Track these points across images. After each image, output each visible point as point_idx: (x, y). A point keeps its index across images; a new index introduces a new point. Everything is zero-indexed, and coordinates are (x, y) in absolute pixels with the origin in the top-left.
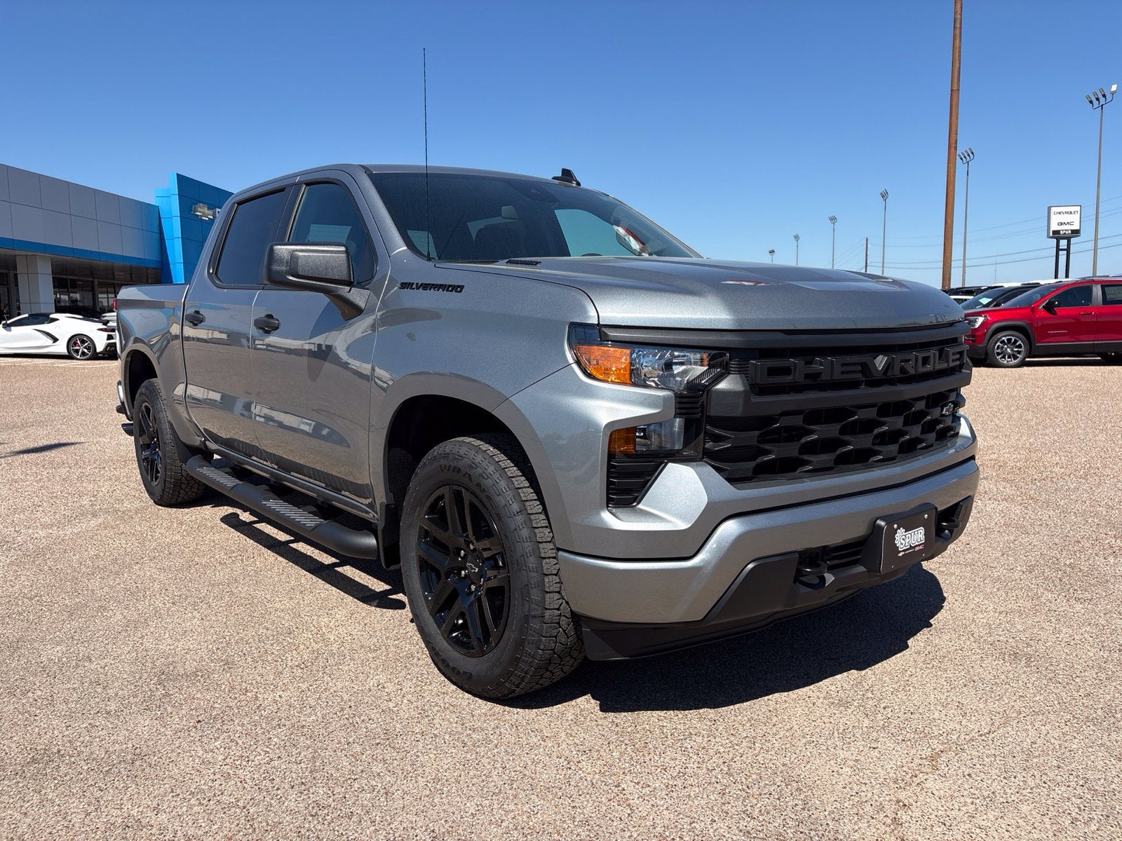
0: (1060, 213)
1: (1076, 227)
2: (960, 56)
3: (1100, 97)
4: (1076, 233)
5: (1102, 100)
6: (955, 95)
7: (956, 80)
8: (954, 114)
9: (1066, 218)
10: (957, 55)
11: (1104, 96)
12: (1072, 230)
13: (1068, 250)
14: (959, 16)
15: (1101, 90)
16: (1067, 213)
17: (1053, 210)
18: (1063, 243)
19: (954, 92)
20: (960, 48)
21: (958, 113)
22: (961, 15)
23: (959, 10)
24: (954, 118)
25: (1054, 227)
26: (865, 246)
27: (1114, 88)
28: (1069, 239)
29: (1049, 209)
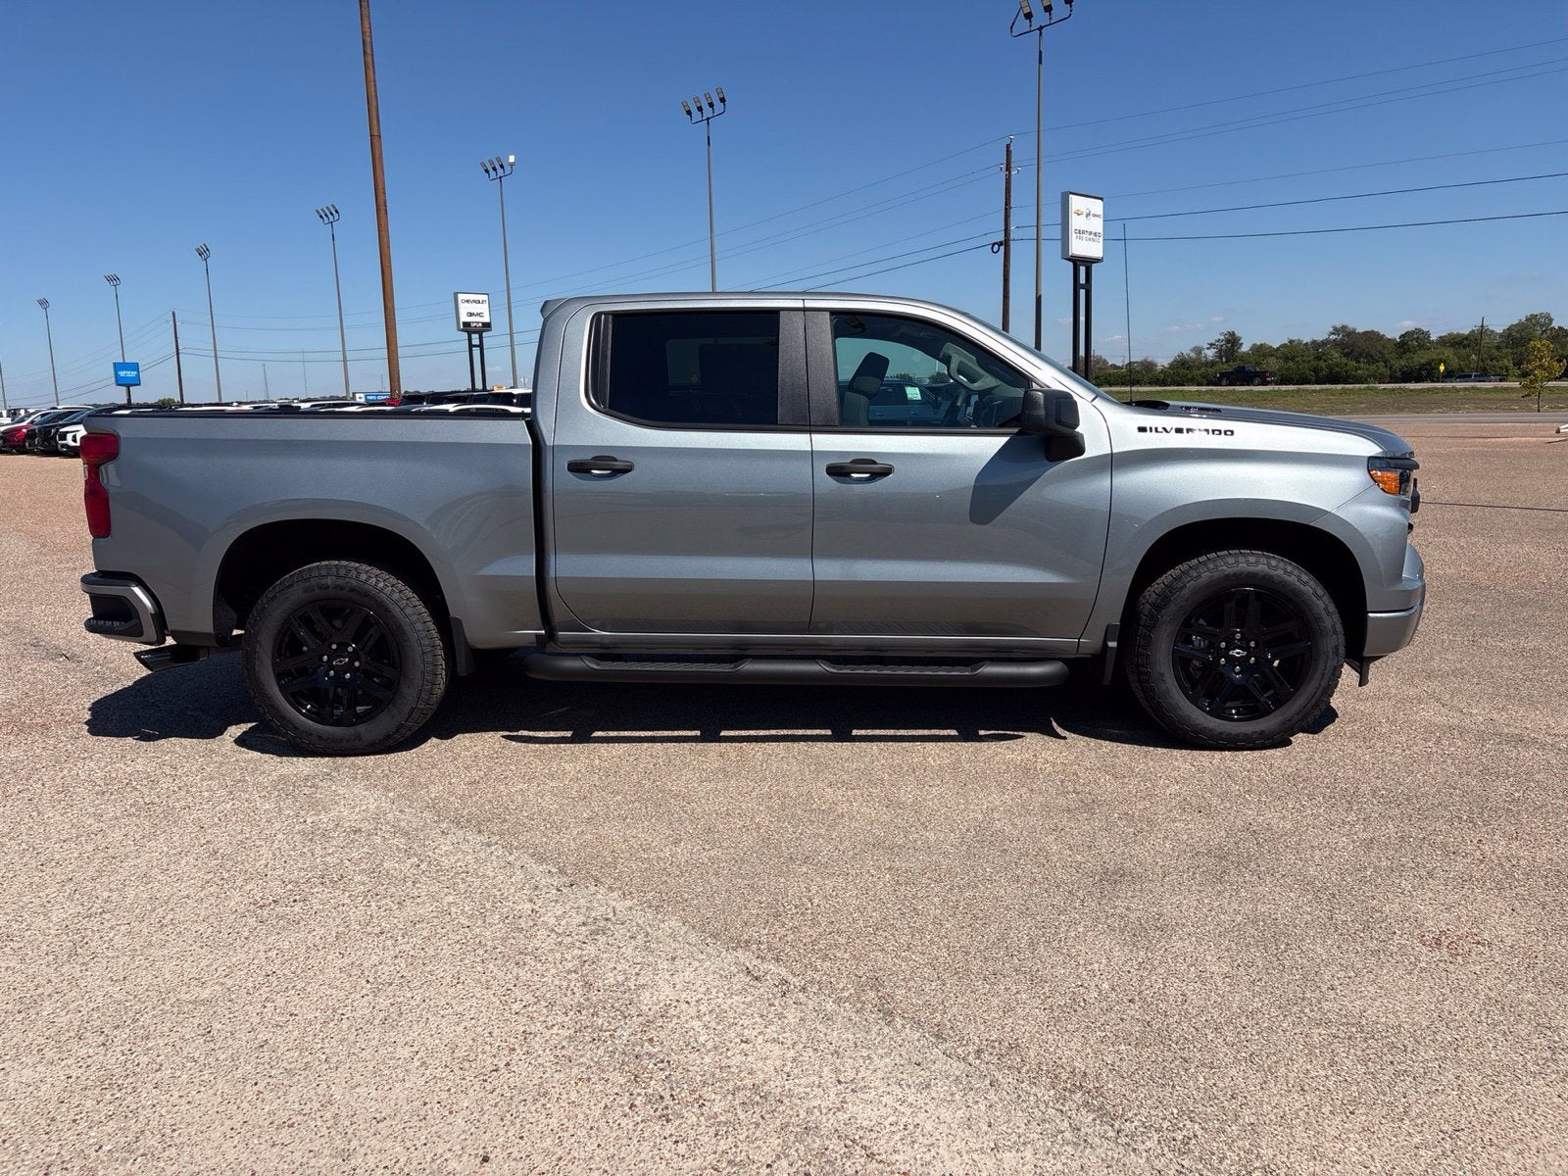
0: (468, 301)
1: (486, 319)
2: (376, 92)
3: (498, 167)
4: (487, 326)
5: (500, 172)
6: (376, 140)
7: (375, 123)
8: (378, 168)
9: (475, 308)
10: (373, 89)
11: (502, 166)
12: (483, 323)
13: (481, 346)
14: (368, 39)
15: (499, 160)
16: (475, 301)
17: (461, 297)
18: (476, 340)
19: (375, 139)
20: (375, 81)
21: (382, 167)
22: (371, 36)
23: (367, 30)
24: (379, 172)
25: (464, 318)
26: (172, 323)
27: (512, 159)
28: (480, 333)
29: (456, 295)
